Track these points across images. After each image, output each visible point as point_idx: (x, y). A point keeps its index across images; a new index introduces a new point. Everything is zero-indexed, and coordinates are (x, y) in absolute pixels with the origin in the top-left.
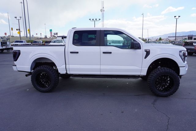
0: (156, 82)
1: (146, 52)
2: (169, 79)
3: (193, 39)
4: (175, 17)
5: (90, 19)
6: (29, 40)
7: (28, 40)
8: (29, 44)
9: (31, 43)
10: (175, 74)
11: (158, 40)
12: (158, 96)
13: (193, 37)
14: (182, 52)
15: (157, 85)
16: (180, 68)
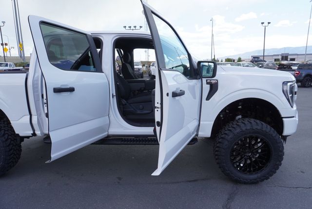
0: (233, 151)
1: (209, 86)
2: (260, 145)
3: (289, 60)
4: (262, 23)
5: (125, 27)
6: (23, 61)
7: (20, 61)
8: (19, 70)
9: (22, 68)
10: (274, 135)
11: (236, 61)
12: (237, 181)
13: (290, 57)
14: (289, 84)
15: (235, 158)
16: (284, 119)
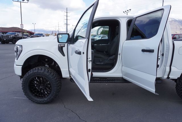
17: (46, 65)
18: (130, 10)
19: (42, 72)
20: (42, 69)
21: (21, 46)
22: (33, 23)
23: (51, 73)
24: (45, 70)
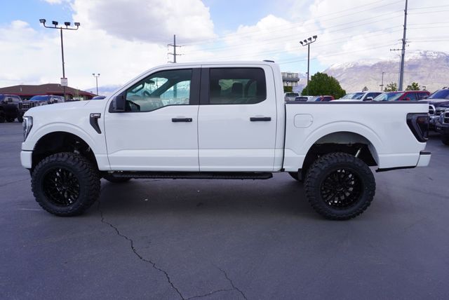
17: (75, 151)
18: (315, 37)
19: (63, 160)
20: (63, 156)
21: (31, 118)
22: (94, 74)
23: (79, 162)
24: (69, 157)
